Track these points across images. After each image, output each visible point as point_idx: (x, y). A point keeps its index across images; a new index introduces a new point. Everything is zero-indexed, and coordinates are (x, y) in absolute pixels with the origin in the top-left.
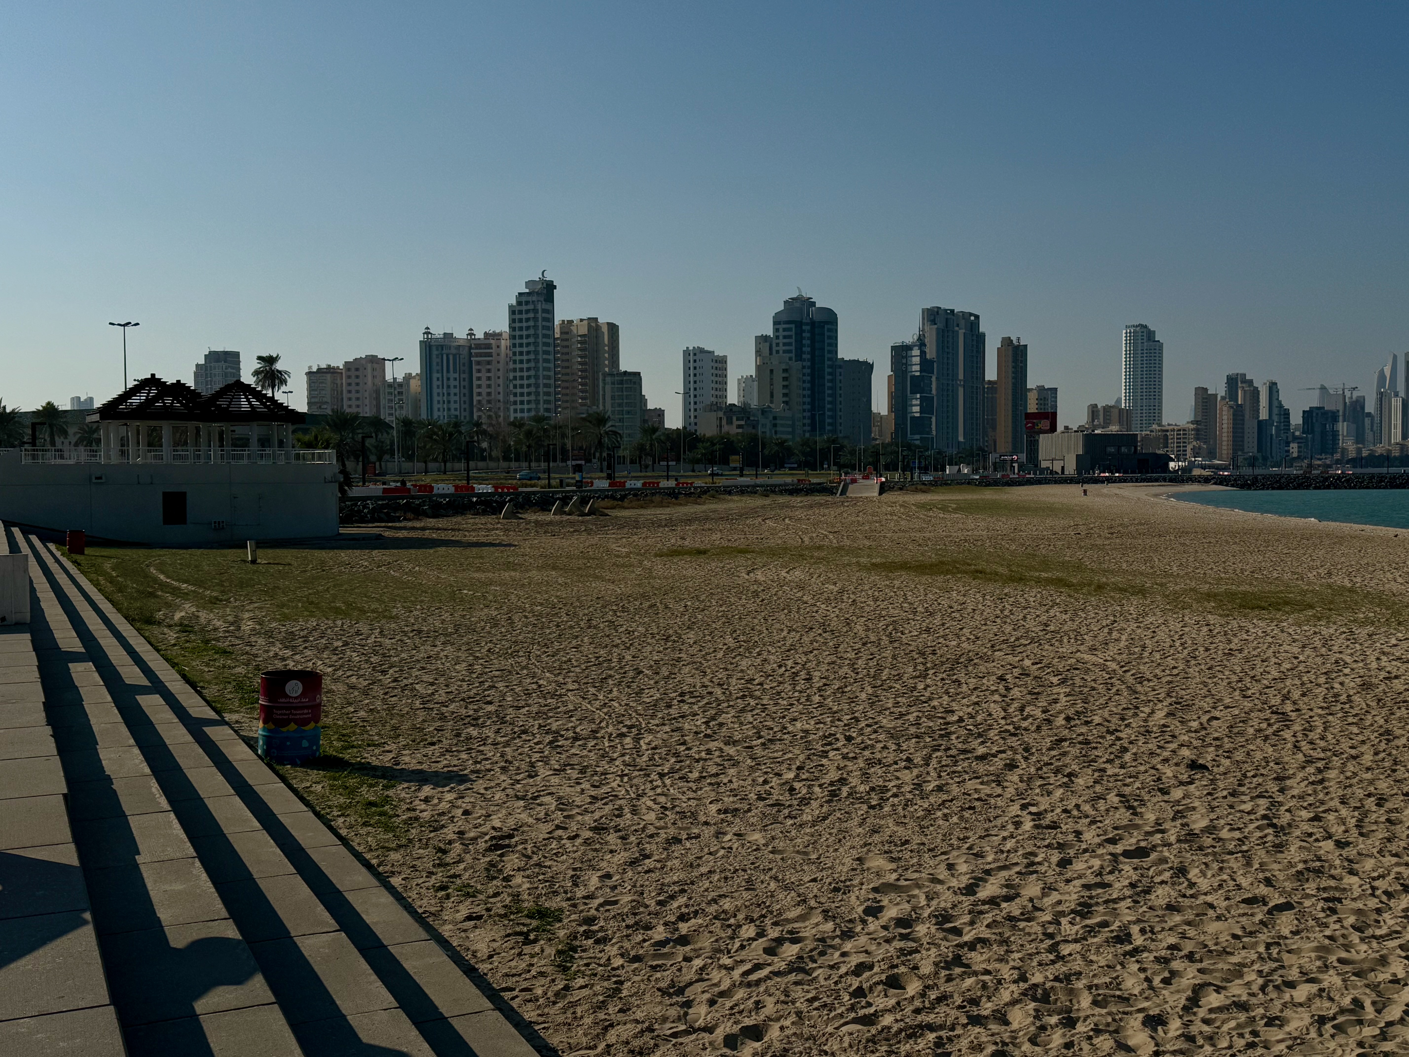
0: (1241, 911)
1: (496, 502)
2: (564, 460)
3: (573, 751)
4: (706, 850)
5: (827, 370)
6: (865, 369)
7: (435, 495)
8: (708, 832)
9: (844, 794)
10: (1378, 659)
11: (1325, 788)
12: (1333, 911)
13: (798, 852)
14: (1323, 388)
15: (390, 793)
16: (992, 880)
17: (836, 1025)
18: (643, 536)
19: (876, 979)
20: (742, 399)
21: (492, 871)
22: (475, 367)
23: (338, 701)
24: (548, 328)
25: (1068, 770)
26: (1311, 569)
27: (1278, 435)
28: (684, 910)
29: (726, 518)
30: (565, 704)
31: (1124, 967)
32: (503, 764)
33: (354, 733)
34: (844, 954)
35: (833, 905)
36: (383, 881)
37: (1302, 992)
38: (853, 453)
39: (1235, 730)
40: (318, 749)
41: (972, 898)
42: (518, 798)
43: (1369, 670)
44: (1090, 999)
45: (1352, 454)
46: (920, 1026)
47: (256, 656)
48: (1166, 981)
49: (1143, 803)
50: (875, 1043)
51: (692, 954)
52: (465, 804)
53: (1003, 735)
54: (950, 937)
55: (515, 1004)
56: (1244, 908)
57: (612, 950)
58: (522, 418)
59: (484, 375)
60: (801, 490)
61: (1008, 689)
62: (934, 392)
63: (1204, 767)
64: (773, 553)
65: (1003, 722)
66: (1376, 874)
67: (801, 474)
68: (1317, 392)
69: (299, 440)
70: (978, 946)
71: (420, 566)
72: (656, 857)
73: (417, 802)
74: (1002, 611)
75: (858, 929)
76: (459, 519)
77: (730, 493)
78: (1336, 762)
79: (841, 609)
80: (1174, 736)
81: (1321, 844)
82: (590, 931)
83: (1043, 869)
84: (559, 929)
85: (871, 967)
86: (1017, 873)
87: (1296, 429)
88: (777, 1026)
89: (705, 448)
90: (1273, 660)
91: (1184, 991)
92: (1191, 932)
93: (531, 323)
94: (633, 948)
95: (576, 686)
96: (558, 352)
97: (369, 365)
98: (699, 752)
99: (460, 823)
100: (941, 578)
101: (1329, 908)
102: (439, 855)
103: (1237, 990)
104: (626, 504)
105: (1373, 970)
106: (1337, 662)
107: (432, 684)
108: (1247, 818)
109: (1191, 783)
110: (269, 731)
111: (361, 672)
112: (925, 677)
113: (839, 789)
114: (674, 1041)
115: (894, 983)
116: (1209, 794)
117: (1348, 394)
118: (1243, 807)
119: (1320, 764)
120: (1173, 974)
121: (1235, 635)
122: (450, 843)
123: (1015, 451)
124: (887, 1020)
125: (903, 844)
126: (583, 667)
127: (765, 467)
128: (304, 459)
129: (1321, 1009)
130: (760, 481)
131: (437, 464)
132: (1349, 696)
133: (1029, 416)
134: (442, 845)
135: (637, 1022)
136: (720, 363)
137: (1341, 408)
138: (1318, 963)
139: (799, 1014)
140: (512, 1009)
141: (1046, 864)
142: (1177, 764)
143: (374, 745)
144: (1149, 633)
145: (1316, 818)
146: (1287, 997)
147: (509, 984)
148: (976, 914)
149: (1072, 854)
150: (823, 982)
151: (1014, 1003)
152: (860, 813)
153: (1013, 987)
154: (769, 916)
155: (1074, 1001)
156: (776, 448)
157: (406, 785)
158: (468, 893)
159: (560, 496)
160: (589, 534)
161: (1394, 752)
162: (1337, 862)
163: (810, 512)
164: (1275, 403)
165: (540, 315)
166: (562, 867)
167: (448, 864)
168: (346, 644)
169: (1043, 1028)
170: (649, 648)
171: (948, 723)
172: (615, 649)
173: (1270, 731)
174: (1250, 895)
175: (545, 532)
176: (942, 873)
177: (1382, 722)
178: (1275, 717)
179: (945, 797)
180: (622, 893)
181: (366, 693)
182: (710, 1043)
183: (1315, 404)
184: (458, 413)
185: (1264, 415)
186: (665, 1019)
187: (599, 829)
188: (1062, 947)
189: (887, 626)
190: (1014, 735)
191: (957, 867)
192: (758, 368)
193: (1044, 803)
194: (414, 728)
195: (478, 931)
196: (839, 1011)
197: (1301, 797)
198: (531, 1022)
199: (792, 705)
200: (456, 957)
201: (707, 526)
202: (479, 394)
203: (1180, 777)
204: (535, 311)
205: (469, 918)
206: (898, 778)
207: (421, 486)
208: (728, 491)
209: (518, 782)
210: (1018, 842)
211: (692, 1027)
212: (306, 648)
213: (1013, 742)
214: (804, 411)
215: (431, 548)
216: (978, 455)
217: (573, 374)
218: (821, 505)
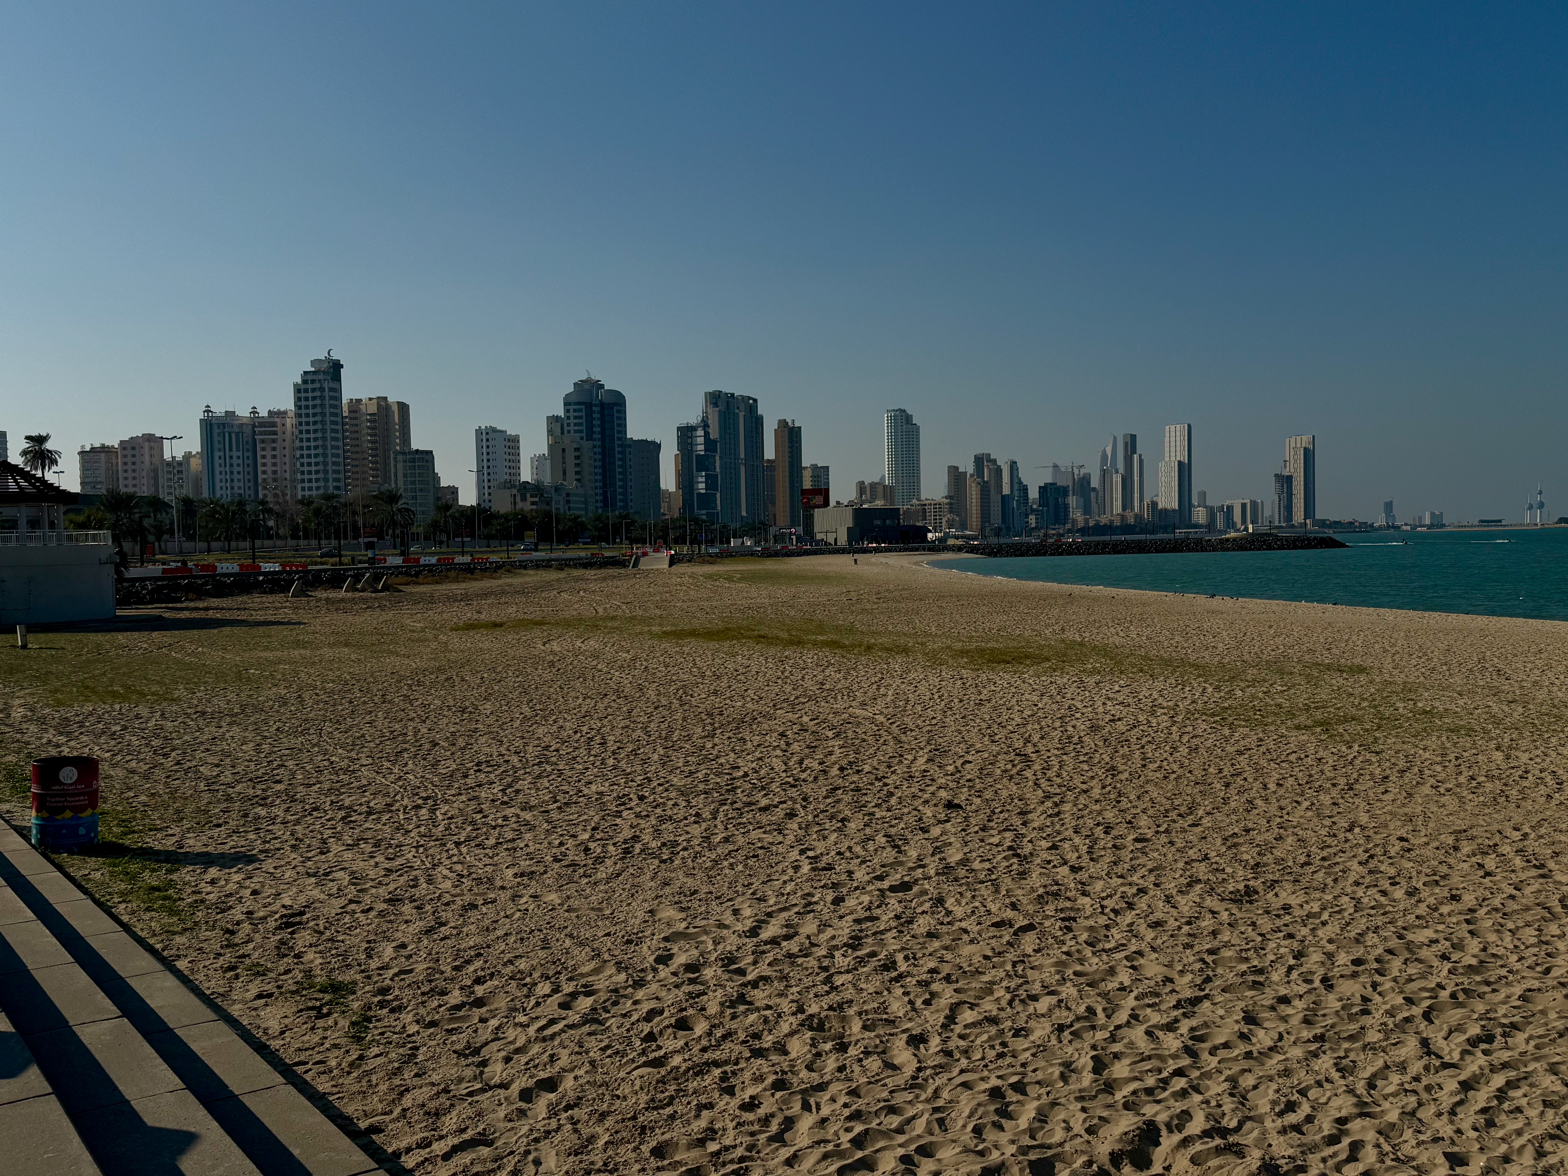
0: (991, 934)
1: (284, 580)
2: (356, 537)
3: (367, 825)
4: (502, 914)
5: (617, 449)
6: (654, 448)
7: (219, 575)
8: (504, 896)
9: (637, 851)
10: (1104, 704)
11: (1061, 820)
12: (1069, 929)
13: (593, 909)
14: (1055, 466)
15: (174, 877)
16: (773, 921)
17: (628, 1070)
18: (439, 610)
19: (666, 1023)
20: (535, 477)
21: (283, 949)
22: (259, 446)
23: (117, 786)
24: (335, 407)
25: (842, 816)
26: (1047, 626)
27: (1018, 508)
28: (480, 973)
29: (522, 592)
30: (358, 779)
31: (890, 992)
32: (293, 842)
33: (135, 818)
34: (636, 1003)
35: (626, 957)
36: (168, 965)
37: (1043, 1004)
38: (643, 527)
39: (985, 772)
40: (96, 836)
41: (755, 940)
42: (309, 875)
43: (1097, 714)
44: (860, 1024)
45: (1081, 524)
46: (707, 1064)
47: (28, 743)
48: (927, 1003)
49: (906, 841)
50: (665, 1083)
51: (488, 1015)
52: (253, 884)
53: (784, 787)
54: (735, 977)
55: (308, 1077)
56: (993, 931)
57: (407, 1017)
58: (310, 496)
59: (269, 453)
60: (595, 563)
61: (788, 744)
62: (718, 470)
63: (959, 806)
64: (567, 624)
65: (784, 775)
66: (1104, 894)
67: (594, 549)
68: (1051, 469)
69: (71, 522)
70: (761, 984)
71: (203, 646)
72: (452, 924)
73: (203, 885)
74: (783, 673)
75: (650, 977)
76: (245, 598)
77: (525, 568)
78: (1070, 796)
79: (634, 676)
80: (933, 780)
81: (1058, 870)
82: (384, 1001)
83: (818, 908)
84: (353, 1000)
85: (661, 1012)
86: (796, 913)
87: (1033, 503)
88: (571, 1076)
89: (499, 524)
90: (1017, 708)
91: (942, 1010)
92: (948, 956)
93: (318, 402)
94: (428, 1013)
95: (370, 761)
96: (347, 431)
97: (146, 445)
98: (496, 819)
99: (248, 903)
100: (727, 644)
101: (1066, 927)
102: (227, 936)
103: (988, 1006)
104: (420, 580)
105: (1103, 980)
106: (1069, 708)
107: (217, 766)
108: (995, 850)
109: (948, 821)
110: (43, 819)
111: (142, 756)
112: (713, 737)
113: (632, 847)
114: (470, 1099)
115: (683, 1025)
116: (963, 830)
117: (1076, 471)
118: (992, 840)
119: (1056, 799)
120: (933, 995)
121: (984, 687)
122: (238, 923)
123: (794, 523)
124: (676, 1060)
125: (692, 895)
126: (377, 742)
127: (559, 542)
128: (77, 540)
129: (1060, 1018)
130: (554, 555)
131: (221, 544)
132: (1080, 737)
133: (805, 492)
134: (229, 926)
135: (433, 1084)
136: (513, 442)
137: (1070, 484)
138: (1057, 977)
139: (592, 1063)
140: (306, 1082)
141: (822, 903)
142: (935, 805)
143: (156, 830)
144: (911, 688)
145: (1054, 847)
146: (1031, 1010)
147: (302, 1058)
148: (758, 954)
149: (845, 893)
150: (615, 1031)
151: (792, 1033)
152: (652, 867)
153: (792, 1019)
154: (564, 972)
155: (847, 1028)
156: (570, 524)
157: (191, 868)
158: (258, 971)
159: (351, 573)
160: (383, 610)
161: (1118, 785)
162: (1072, 885)
163: (604, 584)
164: (1016, 480)
165: (326, 394)
166: (356, 940)
167: (236, 945)
168: (125, 728)
169: (818, 1055)
170: (445, 720)
171: (734, 779)
172: (410, 723)
173: (1015, 771)
174: (998, 919)
175: (336, 610)
176: (728, 918)
177: (1107, 759)
178: (1018, 758)
179: (731, 847)
180: (417, 962)
181: (146, 777)
182: (506, 1099)
183: (1049, 481)
184: (242, 491)
185: (1006, 490)
186: (460, 1080)
187: (394, 900)
188: (835, 978)
189: (678, 690)
190: (794, 786)
191: (742, 912)
192: (550, 447)
193: (820, 847)
194: (198, 810)
195: (269, 1009)
196: (631, 1057)
197: (1041, 829)
198: (325, 1093)
199: (587, 769)
200: (246, 1035)
201: (503, 600)
202: (264, 472)
203: (939, 816)
204: (322, 389)
205: (260, 996)
206: (688, 833)
207: (203, 566)
208: (523, 565)
209: (309, 859)
210: (797, 885)
211: (487, 1085)
212: (81, 733)
213: (793, 793)
214: (596, 488)
215: (215, 628)
216: (760, 528)
217: (363, 452)
218: (615, 577)
